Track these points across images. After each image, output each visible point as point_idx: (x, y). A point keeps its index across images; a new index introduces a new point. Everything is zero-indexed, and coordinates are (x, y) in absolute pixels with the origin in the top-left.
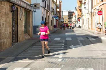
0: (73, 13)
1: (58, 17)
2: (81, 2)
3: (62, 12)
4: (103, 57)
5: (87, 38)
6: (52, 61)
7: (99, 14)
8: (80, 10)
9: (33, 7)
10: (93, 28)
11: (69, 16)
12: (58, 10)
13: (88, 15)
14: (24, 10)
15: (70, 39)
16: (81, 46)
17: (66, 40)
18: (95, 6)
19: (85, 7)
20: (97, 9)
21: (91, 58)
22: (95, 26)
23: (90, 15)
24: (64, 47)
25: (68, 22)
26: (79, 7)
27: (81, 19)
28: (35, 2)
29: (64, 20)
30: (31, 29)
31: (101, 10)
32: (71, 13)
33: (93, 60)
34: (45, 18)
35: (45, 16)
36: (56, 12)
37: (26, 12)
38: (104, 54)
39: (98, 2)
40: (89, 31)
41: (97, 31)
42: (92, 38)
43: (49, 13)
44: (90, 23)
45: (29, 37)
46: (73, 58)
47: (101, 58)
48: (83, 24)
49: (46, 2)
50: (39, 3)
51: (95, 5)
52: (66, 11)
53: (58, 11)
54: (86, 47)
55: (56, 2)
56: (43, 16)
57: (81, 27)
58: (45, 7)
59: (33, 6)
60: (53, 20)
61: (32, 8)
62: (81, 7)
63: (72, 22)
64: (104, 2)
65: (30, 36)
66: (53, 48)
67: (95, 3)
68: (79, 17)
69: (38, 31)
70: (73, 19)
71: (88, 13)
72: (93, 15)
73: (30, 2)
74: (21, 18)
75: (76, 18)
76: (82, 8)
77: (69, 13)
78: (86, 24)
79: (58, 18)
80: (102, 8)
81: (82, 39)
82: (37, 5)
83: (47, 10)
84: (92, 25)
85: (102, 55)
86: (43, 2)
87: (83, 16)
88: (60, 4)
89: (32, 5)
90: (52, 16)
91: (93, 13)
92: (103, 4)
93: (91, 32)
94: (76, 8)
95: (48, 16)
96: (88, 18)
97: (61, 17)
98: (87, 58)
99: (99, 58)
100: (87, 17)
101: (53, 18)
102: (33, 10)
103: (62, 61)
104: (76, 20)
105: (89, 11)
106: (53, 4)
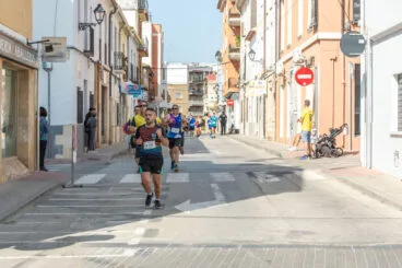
0: (207, 73)
1: (145, 89)
2: (237, 29)
3: (164, 70)
4: (287, 242)
5: (250, 174)
6: (99, 256)
7: (300, 82)
8: (236, 63)
9: (40, 54)
10: (281, 135)
11: (191, 86)
12: (147, 61)
13: (264, 82)
14: (4, 63)
15: (183, 178)
16: (221, 202)
17: (169, 184)
18: (289, 47)
19: (252, 52)
20: (296, 59)
21: (244, 246)
22: (289, 127)
23: (270, 85)
25: (190, 110)
26: (232, 50)
27: (238, 98)
28: (49, 34)
30: (30, 139)
31: (309, 62)
32: (201, 73)
33: (250, 253)
34: (92, 97)
35: (91, 88)
36: (139, 71)
37: (13, 72)
38: (294, 233)
39: (300, 31)
40: (265, 150)
42: (271, 173)
43: (106, 75)
44: (270, 115)
45: (26, 171)
46: (174, 245)
47: (280, 246)
48: (244, 119)
49: (92, 31)
50: (65, 38)
51: (290, 42)
52: (180, 65)
53: (147, 68)
54: (237, 207)
55: (136, 30)
56: (82, 89)
57: (237, 132)
58: (88, 53)
59: (41, 48)
60: (125, 102)
61: (36, 56)
62: (237, 50)
63: (205, 110)
64: (320, 35)
65: (27, 166)
66: (113, 210)
67: (287, 39)
68: (232, 90)
69: (62, 147)
70: (210, 100)
71: (264, 77)
72: (282, 83)
73: (29, 33)
75: (220, 93)
76: (241, 55)
77: (191, 73)
78: (255, 121)
79: (144, 95)
80: (313, 58)
81: (228, 177)
82: (54, 46)
83: (98, 64)
84: (276, 122)
85: (287, 236)
86: (82, 32)
87: (247, 87)
88: (154, 39)
89: (35, 46)
90: (120, 87)
91: (282, 75)
92: (318, 41)
93: (272, 152)
94: (218, 54)
96: (265, 96)
97: (160, 92)
98: (228, 246)
99: (274, 246)
100: (260, 92)
101: (123, 95)
102: (39, 64)
103: (136, 254)
104: (221, 103)
105: (268, 68)
106: (124, 38)
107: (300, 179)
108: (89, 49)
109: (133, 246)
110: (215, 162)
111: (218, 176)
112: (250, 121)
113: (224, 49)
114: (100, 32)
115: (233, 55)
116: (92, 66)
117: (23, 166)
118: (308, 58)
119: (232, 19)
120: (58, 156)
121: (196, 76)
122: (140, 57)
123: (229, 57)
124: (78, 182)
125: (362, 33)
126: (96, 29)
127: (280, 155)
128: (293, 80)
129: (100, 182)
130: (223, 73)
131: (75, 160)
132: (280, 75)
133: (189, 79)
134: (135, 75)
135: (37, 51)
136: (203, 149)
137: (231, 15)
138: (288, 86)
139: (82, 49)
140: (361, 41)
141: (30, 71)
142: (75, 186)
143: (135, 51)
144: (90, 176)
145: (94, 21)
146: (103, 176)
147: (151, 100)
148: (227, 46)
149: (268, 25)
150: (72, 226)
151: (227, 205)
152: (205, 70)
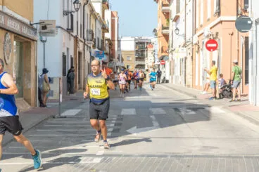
0: (147, 43)
1: (107, 54)
2: (167, 15)
3: (119, 41)
4: (200, 153)
5: (176, 109)
7: (209, 49)
8: (166, 37)
9: (38, 31)
10: (197, 84)
11: (137, 52)
12: (108, 35)
13: (185, 49)
14: (15, 37)
15: (132, 112)
16: (157, 127)
17: (123, 116)
18: (201, 26)
19: (177, 29)
20: (206, 33)
21: (172, 156)
22: (201, 78)
23: (189, 51)
24: (113, 131)
26: (164, 28)
27: (168, 59)
28: (44, 18)
29: (125, 64)
30: (32, 86)
31: (215, 36)
32: (144, 43)
33: (176, 161)
34: (72, 59)
35: (71, 53)
36: (103, 42)
37: (21, 43)
38: (205, 148)
39: (209, 16)
40: (186, 93)
41: (205, 92)
42: (189, 109)
43: (81, 45)
44: (189, 70)
45: (29, 107)
46: (126, 156)
47: (195, 156)
48: (172, 73)
49: (72, 16)
50: (55, 21)
51: (202, 22)
52: (129, 38)
53: (108, 40)
54: (168, 130)
55: (101, 15)
56: (66, 54)
57: (167, 82)
58: (70, 30)
59: (39, 27)
61: (36, 33)
62: (167, 28)
63: (146, 68)
64: (222, 18)
65: (30, 104)
66: (86, 133)
67: (200, 20)
68: (163, 54)
70: (149, 61)
71: (185, 46)
72: (197, 50)
73: (31, 17)
74: (8, 58)
75: (156, 56)
76: (170, 32)
77: (137, 43)
78: (179, 74)
79: (105, 58)
80: (217, 33)
81: (161, 111)
82: (48, 26)
83: (76, 38)
84: (193, 75)
86: (66, 17)
87: (174, 53)
88: (113, 21)
89: (35, 26)
90: (90, 52)
91: (197, 44)
92: (221, 22)
93: (190, 95)
94: (155, 30)
95: (80, 53)
96: (186, 58)
97: (116, 56)
98: (161, 156)
99: (192, 156)
100: (183, 56)
101: (92, 58)
102: (37, 37)
104: (156, 63)
105: (187, 39)
106: (93, 21)
107: (209, 112)
108: (70, 28)
109: (99, 156)
110: (153, 101)
111: (155, 111)
112: (176, 74)
113: (159, 27)
114: (78, 17)
115: (165, 31)
116: (72, 39)
117: (27, 104)
118: (214, 33)
119: (164, 8)
120: (50, 98)
121: (140, 45)
122: (103, 33)
123: (162, 33)
124: (63, 115)
125: (250, 16)
126: (75, 14)
127: (195, 97)
128: (205, 47)
129: (77, 114)
130: (158, 43)
131: (61, 100)
132: (196, 44)
133: (136, 47)
134: (100, 44)
135: (36, 29)
136: (145, 93)
137: (163, 5)
138: (201, 51)
139: (65, 28)
140: (249, 22)
141: (32, 42)
142: (61, 117)
143: (100, 29)
144: (71, 111)
145: (74, 10)
146: (79, 110)
147: (111, 61)
148: (161, 25)
149: (187, 11)
150: (60, 142)
151: (160, 129)
152: (146, 41)
